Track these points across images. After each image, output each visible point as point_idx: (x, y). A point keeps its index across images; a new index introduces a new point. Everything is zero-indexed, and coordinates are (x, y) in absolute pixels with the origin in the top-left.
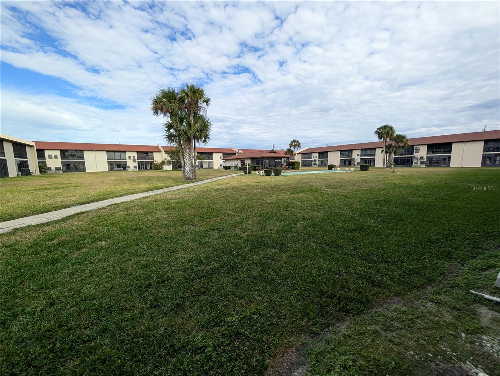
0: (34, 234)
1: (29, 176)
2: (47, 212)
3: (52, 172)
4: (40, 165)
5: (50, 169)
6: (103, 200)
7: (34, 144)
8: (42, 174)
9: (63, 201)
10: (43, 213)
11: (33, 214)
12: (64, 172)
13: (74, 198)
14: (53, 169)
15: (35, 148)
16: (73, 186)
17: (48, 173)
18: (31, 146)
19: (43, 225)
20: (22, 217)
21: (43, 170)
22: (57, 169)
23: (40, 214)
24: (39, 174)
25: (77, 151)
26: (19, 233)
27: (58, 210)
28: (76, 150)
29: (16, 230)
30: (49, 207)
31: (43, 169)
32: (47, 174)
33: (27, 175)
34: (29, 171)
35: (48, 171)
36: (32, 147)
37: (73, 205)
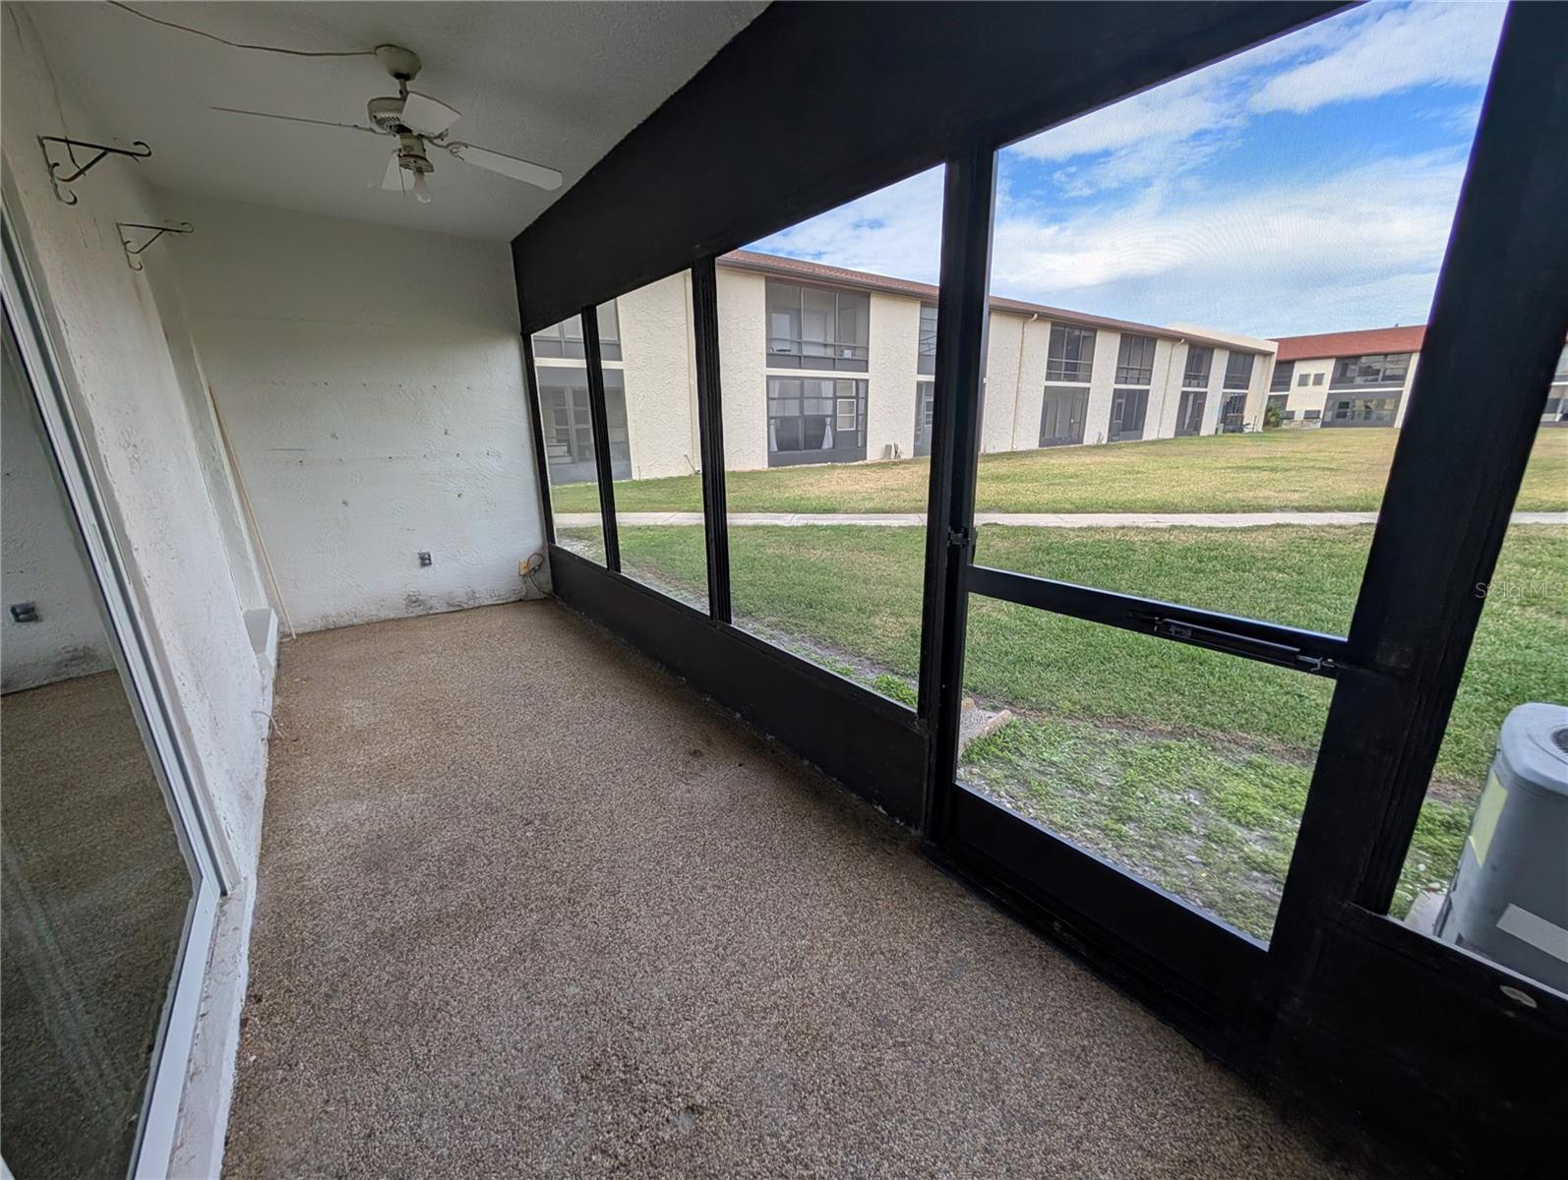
0: (1192, 540)
1: (1238, 434)
2: (1228, 512)
3: (1292, 426)
4: (1271, 405)
5: (1290, 416)
6: (1361, 511)
7: (1274, 347)
8: (1269, 431)
9: (1267, 498)
10: (1221, 512)
11: (1206, 512)
12: (1324, 425)
13: (1296, 496)
14: (1299, 416)
15: (1274, 360)
16: (1319, 468)
17: (1284, 427)
18: (1267, 355)
19: (1210, 529)
20: (1188, 512)
21: (1273, 419)
22: (1311, 416)
23: (1217, 513)
24: (1260, 430)
25: (1389, 358)
26: (1176, 532)
27: (1250, 512)
28: (1386, 355)
29: (1174, 527)
30: (1234, 504)
31: (1276, 416)
32: (1280, 431)
33: (1233, 431)
34: (1242, 421)
35: (1285, 421)
36: (1268, 357)
37: (1283, 509)
